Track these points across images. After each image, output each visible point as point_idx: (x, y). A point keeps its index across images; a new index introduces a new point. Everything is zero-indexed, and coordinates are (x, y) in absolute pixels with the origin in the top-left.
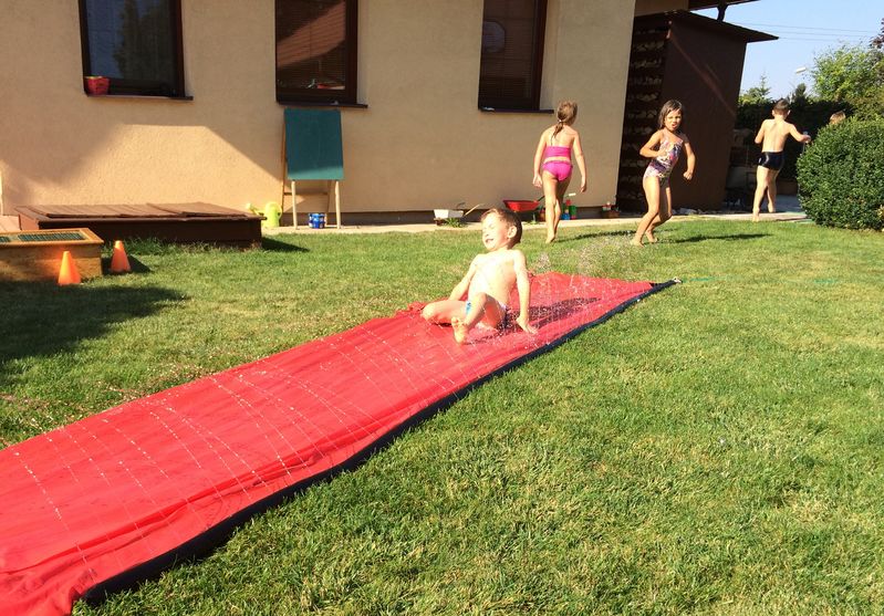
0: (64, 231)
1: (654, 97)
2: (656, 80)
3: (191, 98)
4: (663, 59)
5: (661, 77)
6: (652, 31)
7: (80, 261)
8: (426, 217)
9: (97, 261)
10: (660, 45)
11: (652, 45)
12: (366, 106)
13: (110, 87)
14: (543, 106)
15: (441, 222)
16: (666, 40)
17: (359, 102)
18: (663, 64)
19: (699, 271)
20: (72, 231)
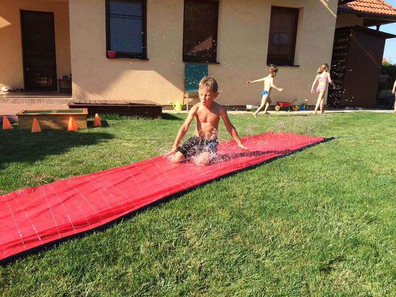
0: (77, 109)
1: (344, 60)
2: (345, 54)
3: (148, 59)
4: (349, 45)
5: (347, 52)
6: (344, 34)
7: (78, 122)
8: (243, 108)
9: (85, 122)
10: (347, 39)
11: (344, 39)
12: (219, 63)
13: (116, 55)
14: (295, 64)
15: (249, 110)
16: (350, 37)
17: (217, 62)
18: (348, 47)
19: (349, 133)
20: (81, 109)
